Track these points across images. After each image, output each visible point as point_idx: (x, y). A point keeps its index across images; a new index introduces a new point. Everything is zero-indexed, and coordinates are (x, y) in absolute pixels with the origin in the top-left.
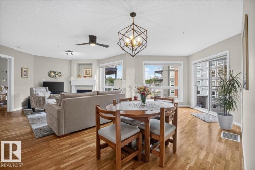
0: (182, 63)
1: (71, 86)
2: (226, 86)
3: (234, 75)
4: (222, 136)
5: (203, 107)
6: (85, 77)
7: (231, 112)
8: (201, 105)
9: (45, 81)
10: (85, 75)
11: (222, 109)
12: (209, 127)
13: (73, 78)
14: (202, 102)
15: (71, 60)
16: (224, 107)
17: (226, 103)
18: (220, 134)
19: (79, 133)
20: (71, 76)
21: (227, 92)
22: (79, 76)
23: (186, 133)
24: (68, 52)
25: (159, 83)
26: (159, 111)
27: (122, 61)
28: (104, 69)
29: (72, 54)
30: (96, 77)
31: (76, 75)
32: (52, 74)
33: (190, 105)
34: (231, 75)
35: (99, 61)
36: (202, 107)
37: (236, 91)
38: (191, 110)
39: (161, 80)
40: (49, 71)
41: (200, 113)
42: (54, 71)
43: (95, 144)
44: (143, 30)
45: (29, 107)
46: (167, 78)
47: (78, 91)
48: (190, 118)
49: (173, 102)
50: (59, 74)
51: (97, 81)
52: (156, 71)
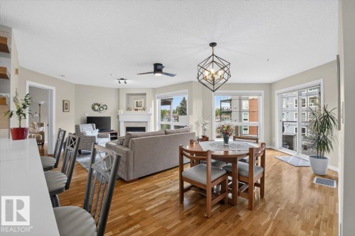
0: (263, 92)
1: (119, 122)
2: (320, 124)
3: (328, 110)
4: (314, 182)
5: (291, 148)
6: (136, 110)
7: (326, 155)
8: (288, 147)
9: (88, 116)
10: (136, 108)
11: (315, 151)
12: (299, 172)
13: (121, 112)
14: (288, 142)
15: (119, 89)
16: (318, 148)
17: (319, 143)
18: (312, 179)
19: (147, 178)
20: (119, 109)
21: (321, 131)
22: (128, 109)
23: (272, 178)
24: (121, 81)
25: (226, 116)
26: (248, 152)
27: (187, 90)
28: (160, 100)
29: (125, 83)
30: (152, 111)
31: (125, 108)
32: (97, 107)
33: (274, 146)
34: (325, 110)
35: (155, 90)
36: (289, 148)
37: (331, 129)
38: (276, 153)
39: (229, 113)
40: (93, 103)
41: (287, 156)
42: (99, 103)
43: (177, 188)
44: (226, 64)
46: (238, 110)
47: (128, 129)
48: (275, 162)
49: (257, 142)
50: (105, 107)
51: (152, 116)
52: (222, 99)
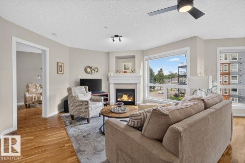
1: (109, 84)
6: (126, 72)
9: (81, 78)
13: (111, 74)
15: (108, 53)
20: (109, 72)
22: (117, 72)
24: (115, 38)
29: (120, 40)
30: (141, 73)
31: (114, 70)
32: (89, 70)
40: (85, 66)
42: (91, 66)
45: (66, 111)
47: (118, 91)
50: (96, 70)
51: (142, 78)
52: (179, 65)
